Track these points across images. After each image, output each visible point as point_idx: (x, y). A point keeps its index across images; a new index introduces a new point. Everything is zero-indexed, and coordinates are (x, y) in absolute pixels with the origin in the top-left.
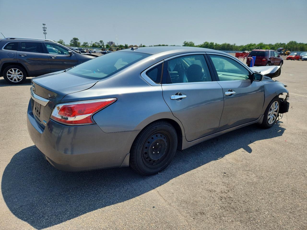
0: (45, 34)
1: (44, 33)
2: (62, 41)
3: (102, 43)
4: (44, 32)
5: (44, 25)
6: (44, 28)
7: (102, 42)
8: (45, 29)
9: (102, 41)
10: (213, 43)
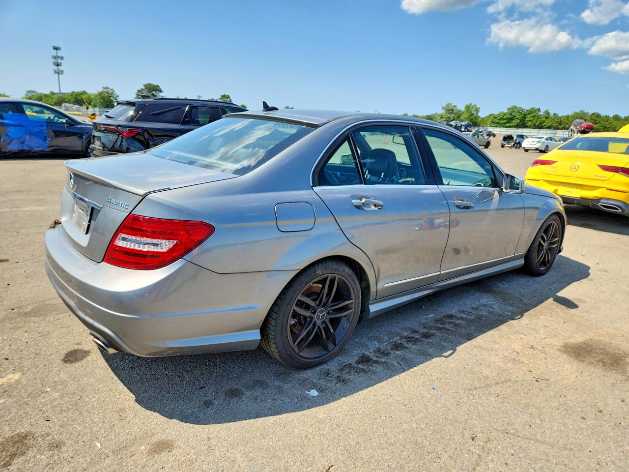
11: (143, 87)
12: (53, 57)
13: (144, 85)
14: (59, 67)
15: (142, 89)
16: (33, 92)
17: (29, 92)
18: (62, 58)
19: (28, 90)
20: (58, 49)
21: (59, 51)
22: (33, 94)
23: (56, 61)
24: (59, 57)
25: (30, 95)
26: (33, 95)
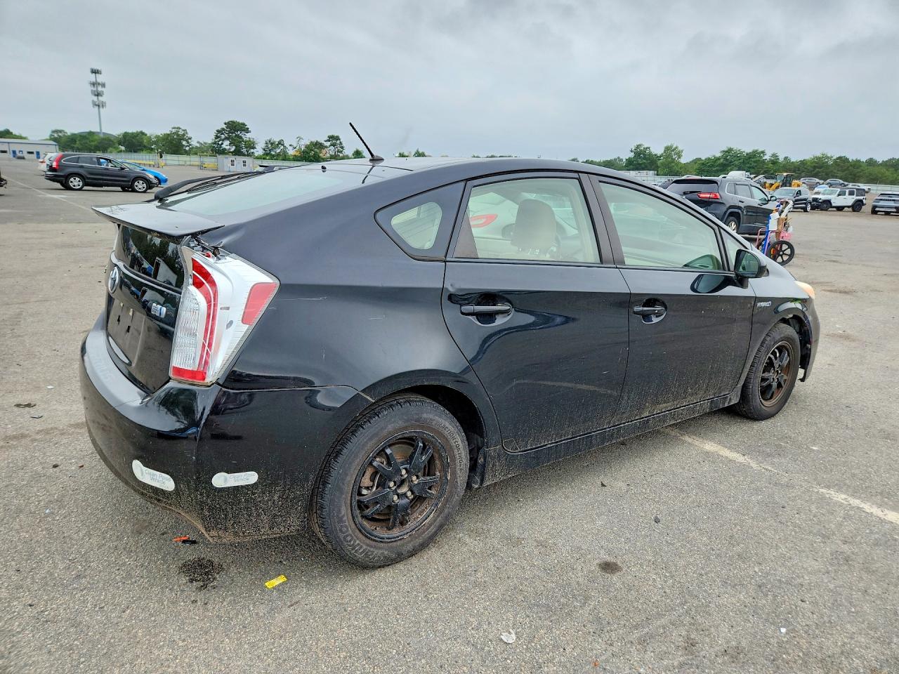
0: (99, 106)
1: (93, 101)
2: (181, 132)
3: (334, 145)
4: (95, 98)
5: (94, 74)
6: (93, 84)
7: (338, 142)
8: (100, 89)
9: (337, 138)
10: (763, 152)
11: (224, 126)
12: (91, 84)
13: (225, 124)
14: (100, 98)
15: (223, 129)
16: (61, 131)
17: (54, 132)
18: (103, 85)
19: (54, 129)
20: (98, 73)
21: (99, 75)
22: (60, 134)
23: (95, 89)
24: (99, 84)
25: (56, 135)
26: (60, 136)
